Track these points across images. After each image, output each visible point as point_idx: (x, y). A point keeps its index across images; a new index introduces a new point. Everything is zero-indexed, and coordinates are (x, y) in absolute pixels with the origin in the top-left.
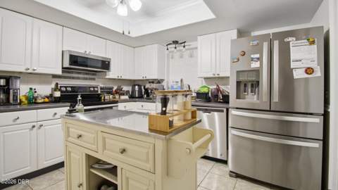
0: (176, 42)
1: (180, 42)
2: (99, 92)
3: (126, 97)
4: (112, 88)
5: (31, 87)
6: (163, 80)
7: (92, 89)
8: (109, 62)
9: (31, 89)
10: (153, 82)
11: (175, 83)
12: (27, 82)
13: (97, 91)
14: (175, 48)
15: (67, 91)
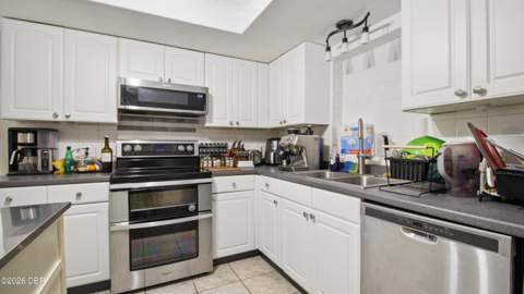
0: (345, 25)
1: (355, 23)
2: (196, 154)
3: (249, 164)
4: (225, 147)
5: (69, 145)
6: (323, 127)
7: (181, 148)
8: (204, 95)
9: (69, 148)
10: (297, 132)
11: (350, 133)
12: (79, 138)
13: (193, 152)
14: (345, 40)
15: (133, 152)
